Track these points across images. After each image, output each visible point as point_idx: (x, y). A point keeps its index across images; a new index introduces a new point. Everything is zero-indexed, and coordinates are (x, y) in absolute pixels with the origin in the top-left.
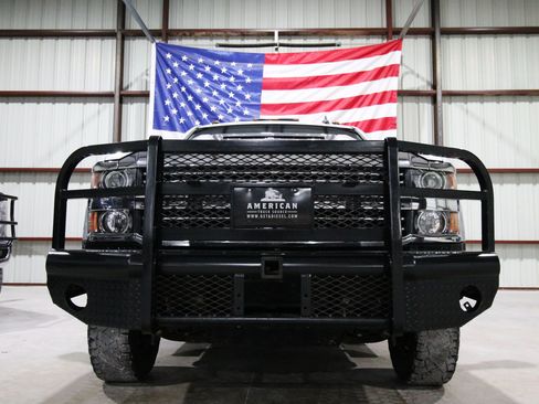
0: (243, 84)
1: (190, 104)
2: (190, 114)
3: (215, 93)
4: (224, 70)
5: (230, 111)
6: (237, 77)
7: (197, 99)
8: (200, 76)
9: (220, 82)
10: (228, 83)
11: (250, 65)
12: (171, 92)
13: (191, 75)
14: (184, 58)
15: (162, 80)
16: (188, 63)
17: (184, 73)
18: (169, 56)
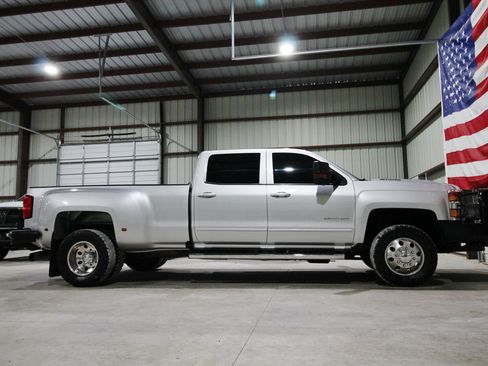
0: (466, 45)
3: (458, 66)
4: (458, 40)
5: (464, 78)
6: (463, 41)
8: (452, 55)
9: (458, 53)
10: (461, 50)
11: (467, 22)
13: (450, 57)
14: (446, 44)
16: (447, 47)
17: (447, 58)
18: (442, 48)
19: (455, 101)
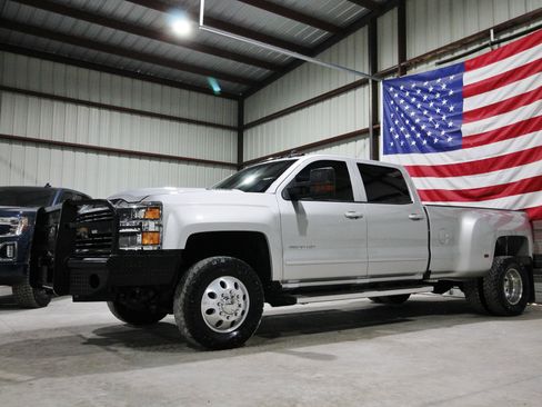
0: (447, 97)
1: (408, 128)
2: (407, 136)
3: (425, 112)
4: (431, 89)
5: (437, 126)
6: (442, 92)
7: (412, 123)
8: (413, 100)
9: (428, 101)
10: (435, 100)
11: (452, 77)
12: (394, 120)
13: (407, 101)
14: (402, 88)
15: (387, 110)
16: (404, 91)
17: (402, 101)
18: (391, 89)
19: (414, 143)
